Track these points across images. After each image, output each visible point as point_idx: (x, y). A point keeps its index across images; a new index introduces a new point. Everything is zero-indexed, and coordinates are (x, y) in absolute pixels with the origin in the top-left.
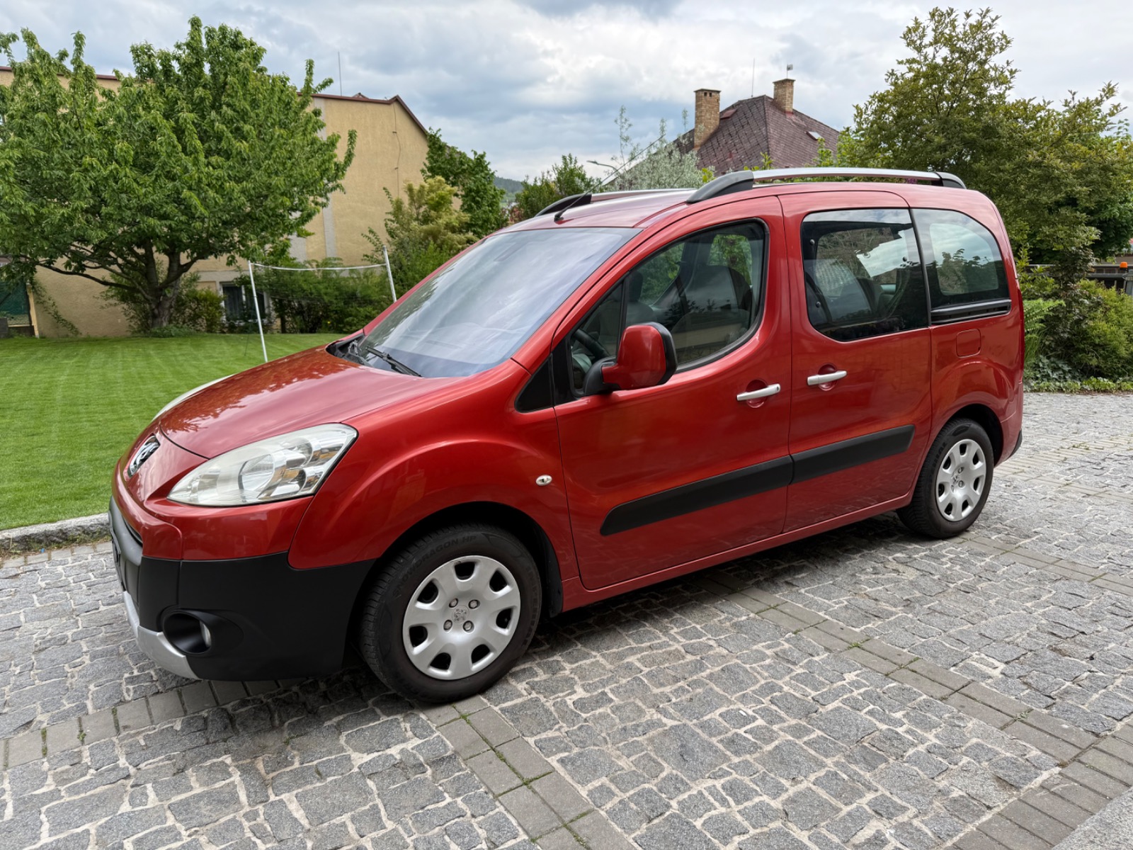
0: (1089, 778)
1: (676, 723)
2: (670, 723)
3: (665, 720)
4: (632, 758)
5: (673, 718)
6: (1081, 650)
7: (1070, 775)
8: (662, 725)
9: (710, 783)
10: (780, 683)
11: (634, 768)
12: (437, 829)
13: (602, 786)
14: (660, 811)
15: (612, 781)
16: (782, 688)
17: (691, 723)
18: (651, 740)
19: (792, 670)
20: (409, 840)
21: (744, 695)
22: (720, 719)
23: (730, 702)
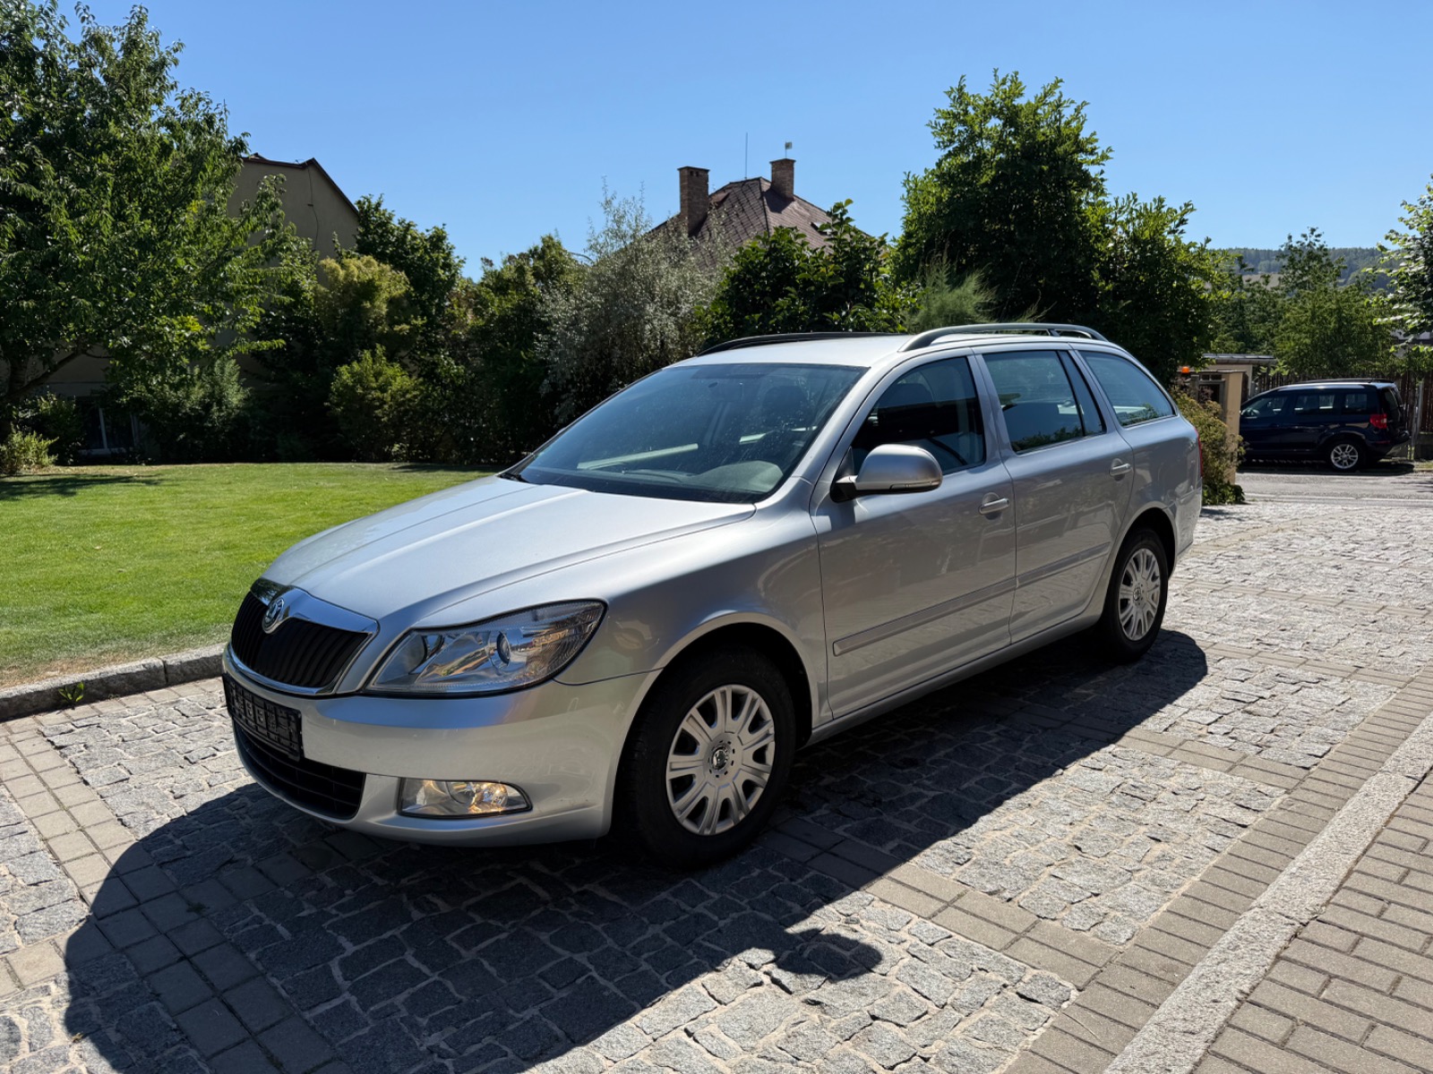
0: (1315, 798)
1: (938, 793)
2: (932, 794)
3: (925, 792)
4: (915, 822)
5: (933, 790)
6: (1266, 710)
7: (1298, 797)
8: (923, 796)
9: (998, 833)
10: (1017, 754)
11: (919, 830)
12: (764, 893)
13: (899, 846)
14: (966, 857)
15: (906, 840)
16: (1020, 760)
17: (953, 792)
18: (922, 808)
19: (1021, 745)
20: (743, 904)
21: (989, 767)
22: (978, 787)
23: (979, 773)
